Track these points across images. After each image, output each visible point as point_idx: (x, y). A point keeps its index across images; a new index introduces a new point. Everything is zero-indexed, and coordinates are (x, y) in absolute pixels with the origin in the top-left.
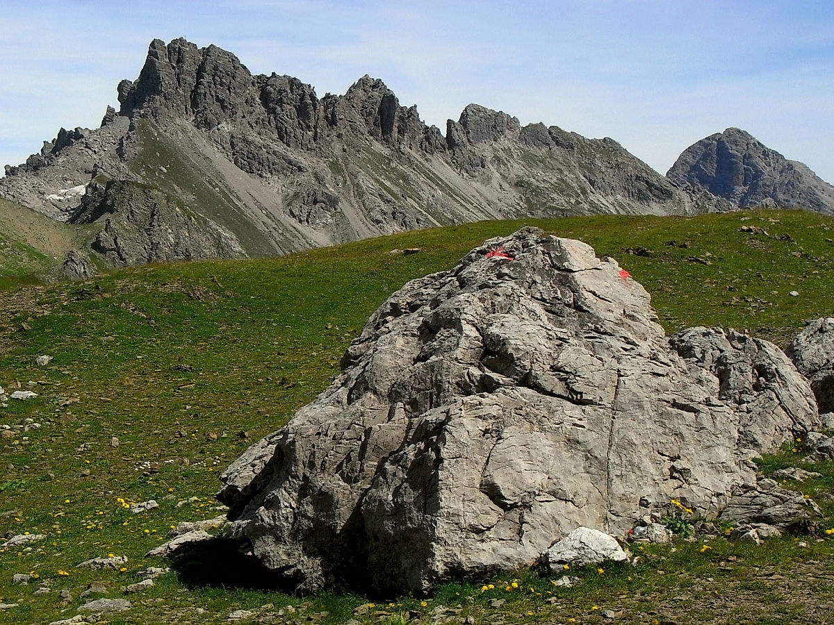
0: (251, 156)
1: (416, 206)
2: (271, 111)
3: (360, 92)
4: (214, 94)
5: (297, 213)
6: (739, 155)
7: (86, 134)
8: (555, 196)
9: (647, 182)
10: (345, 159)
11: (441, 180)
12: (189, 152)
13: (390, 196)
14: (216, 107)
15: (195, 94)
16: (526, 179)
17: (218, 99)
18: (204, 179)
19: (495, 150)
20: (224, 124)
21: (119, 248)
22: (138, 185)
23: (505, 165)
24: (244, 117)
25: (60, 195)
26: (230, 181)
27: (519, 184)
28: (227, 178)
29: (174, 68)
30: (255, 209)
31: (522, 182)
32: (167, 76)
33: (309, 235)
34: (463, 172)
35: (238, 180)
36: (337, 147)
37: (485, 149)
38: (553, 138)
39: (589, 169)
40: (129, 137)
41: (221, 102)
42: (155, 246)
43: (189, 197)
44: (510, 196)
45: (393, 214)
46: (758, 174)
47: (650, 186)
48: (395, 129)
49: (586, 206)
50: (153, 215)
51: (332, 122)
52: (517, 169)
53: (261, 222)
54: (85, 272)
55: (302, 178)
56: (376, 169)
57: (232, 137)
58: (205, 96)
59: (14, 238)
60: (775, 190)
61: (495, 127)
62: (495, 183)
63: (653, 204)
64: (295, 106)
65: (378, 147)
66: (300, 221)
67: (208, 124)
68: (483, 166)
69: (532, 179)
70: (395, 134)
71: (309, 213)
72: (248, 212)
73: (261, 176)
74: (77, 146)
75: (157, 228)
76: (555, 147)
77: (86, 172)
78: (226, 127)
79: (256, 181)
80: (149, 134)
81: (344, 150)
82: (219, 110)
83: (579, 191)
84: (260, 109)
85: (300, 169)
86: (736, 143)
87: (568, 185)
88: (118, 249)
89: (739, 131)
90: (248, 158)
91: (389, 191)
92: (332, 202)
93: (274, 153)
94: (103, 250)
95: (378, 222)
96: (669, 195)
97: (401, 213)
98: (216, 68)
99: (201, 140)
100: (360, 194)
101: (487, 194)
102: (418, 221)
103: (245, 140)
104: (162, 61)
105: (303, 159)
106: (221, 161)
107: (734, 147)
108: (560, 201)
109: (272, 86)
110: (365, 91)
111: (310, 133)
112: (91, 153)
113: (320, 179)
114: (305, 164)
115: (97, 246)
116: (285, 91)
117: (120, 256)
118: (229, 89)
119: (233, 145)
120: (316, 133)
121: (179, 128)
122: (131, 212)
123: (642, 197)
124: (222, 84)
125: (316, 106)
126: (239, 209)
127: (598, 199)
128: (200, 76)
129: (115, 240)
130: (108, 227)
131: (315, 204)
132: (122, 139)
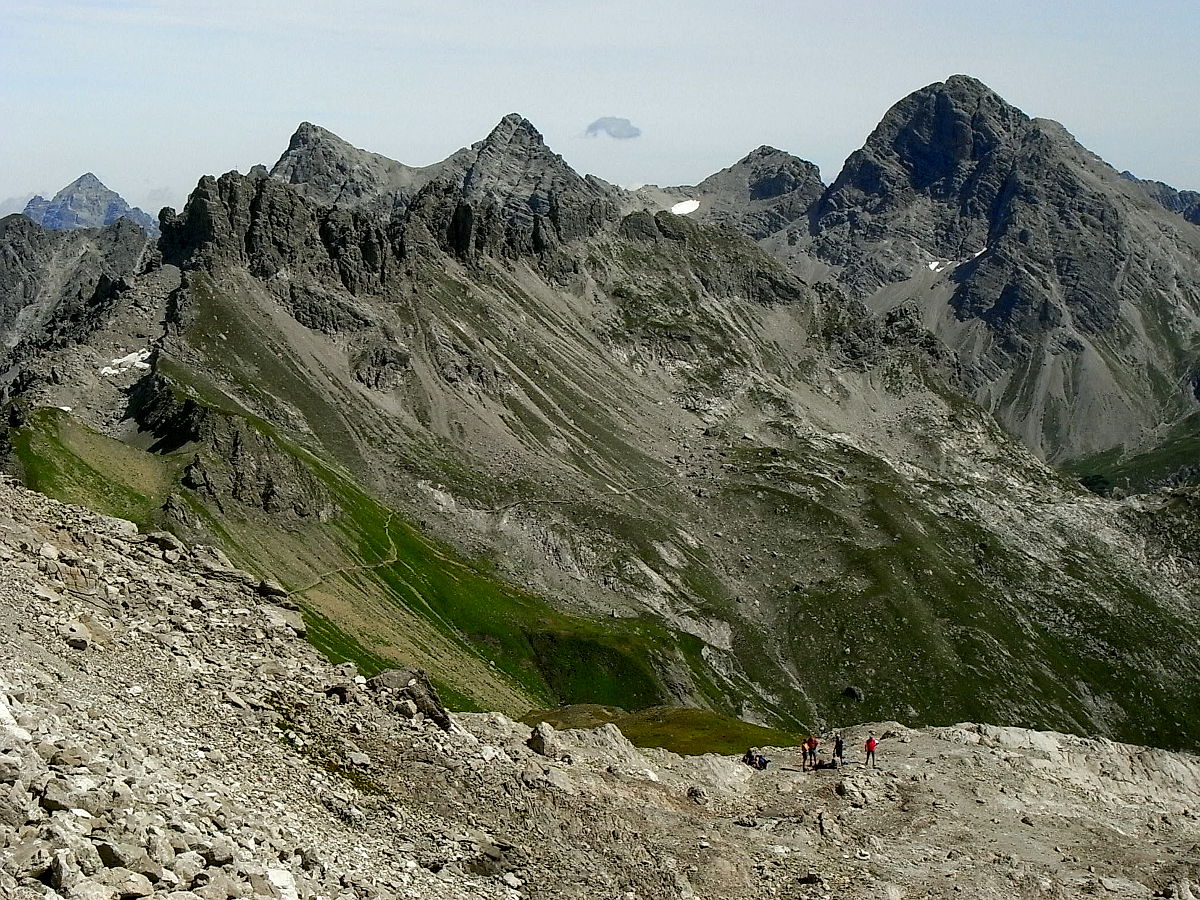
0: (313, 310)
1: (494, 349)
2: (334, 253)
3: (432, 198)
4: (270, 235)
5: (364, 376)
6: (966, 114)
7: (132, 284)
8: (658, 307)
9: (770, 279)
10: (415, 302)
11: (525, 296)
12: (247, 310)
13: (465, 347)
14: (273, 251)
15: (250, 237)
16: (625, 286)
17: (275, 242)
18: (265, 344)
19: (591, 248)
20: (283, 271)
21: (208, 483)
22: (220, 413)
23: (602, 268)
24: (304, 262)
25: (114, 368)
26: (293, 343)
27: (618, 293)
28: (289, 338)
29: (226, 207)
30: (320, 374)
31: (621, 290)
32: (218, 218)
33: (378, 402)
34: (553, 280)
35: (303, 340)
36: (406, 287)
37: (578, 249)
38: (661, 229)
39: (701, 265)
40: (182, 297)
41: (279, 245)
42: (239, 476)
43: (251, 370)
44: (606, 310)
45: (469, 368)
46: (993, 142)
47: (774, 284)
48: (472, 244)
49: (695, 318)
50: (236, 444)
51: (400, 254)
52: (616, 273)
53: (328, 393)
54: (184, 518)
55: (370, 333)
56: (448, 309)
58: (261, 239)
60: (1014, 167)
61: (590, 218)
62: (589, 293)
63: (776, 306)
64: (360, 245)
65: (454, 269)
66: (369, 386)
67: (266, 273)
68: (576, 272)
69: (633, 286)
70: (472, 249)
71: (378, 375)
72: (313, 381)
73: (325, 332)
74: (125, 304)
75: (240, 457)
76: (662, 239)
77: (138, 336)
78: (285, 275)
79: (320, 338)
80: (202, 291)
81: (415, 291)
82: (276, 254)
83: (688, 297)
84: (321, 250)
85: (367, 324)
86: (962, 98)
87: (675, 290)
89: (967, 80)
90: (311, 312)
92: (403, 360)
93: (339, 304)
94: (193, 486)
95: (451, 380)
96: (796, 294)
97: (476, 366)
98: (272, 206)
99: (257, 289)
100: (433, 346)
101: (580, 309)
102: (496, 374)
103: (307, 292)
104: (214, 202)
105: (365, 307)
106: (281, 315)
107: (960, 104)
108: (664, 313)
109: (334, 221)
110: (437, 197)
111: (376, 275)
112: (141, 312)
113: (388, 335)
114: (372, 316)
115: (188, 482)
116: (348, 229)
117: (210, 492)
118: (287, 229)
119: (293, 298)
120: (383, 273)
121: (234, 279)
122: (216, 441)
123: (763, 298)
124: (279, 224)
125: (381, 243)
126: (304, 378)
127: (711, 304)
128: (255, 216)
129: (204, 474)
130: (196, 463)
131: (384, 364)
132: (173, 296)
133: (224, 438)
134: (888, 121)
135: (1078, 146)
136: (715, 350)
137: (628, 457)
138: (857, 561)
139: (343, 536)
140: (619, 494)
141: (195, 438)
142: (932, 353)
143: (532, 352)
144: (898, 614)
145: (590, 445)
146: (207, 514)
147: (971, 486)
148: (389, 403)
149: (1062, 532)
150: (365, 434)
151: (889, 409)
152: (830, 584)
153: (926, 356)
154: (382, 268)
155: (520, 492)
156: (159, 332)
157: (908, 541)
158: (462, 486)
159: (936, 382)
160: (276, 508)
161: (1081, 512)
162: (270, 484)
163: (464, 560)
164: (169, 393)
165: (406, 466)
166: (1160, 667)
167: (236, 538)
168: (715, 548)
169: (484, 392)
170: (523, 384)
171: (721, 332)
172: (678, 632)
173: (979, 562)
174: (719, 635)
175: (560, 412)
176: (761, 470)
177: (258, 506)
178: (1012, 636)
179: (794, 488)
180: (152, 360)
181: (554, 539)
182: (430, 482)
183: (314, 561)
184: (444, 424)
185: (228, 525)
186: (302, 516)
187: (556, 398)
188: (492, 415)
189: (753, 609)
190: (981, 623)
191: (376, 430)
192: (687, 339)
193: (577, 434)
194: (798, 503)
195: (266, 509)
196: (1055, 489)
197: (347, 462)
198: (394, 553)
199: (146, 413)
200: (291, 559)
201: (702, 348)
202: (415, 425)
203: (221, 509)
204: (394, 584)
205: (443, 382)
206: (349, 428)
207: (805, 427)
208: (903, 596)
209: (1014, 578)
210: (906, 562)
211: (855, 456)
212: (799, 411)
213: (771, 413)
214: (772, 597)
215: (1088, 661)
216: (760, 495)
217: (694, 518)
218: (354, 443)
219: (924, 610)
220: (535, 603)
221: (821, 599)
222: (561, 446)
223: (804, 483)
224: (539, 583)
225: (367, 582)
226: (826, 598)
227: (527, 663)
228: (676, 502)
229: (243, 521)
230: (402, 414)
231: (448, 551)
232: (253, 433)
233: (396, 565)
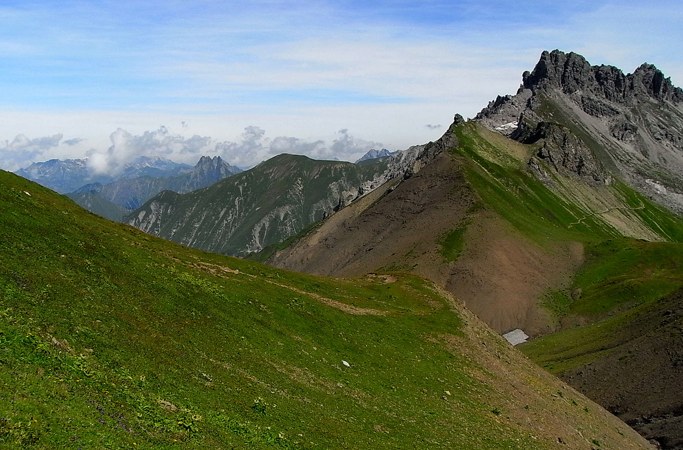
0: (592, 107)
1: (676, 130)
2: (601, 84)
3: (642, 71)
4: (572, 76)
5: (616, 134)
7: (511, 98)
10: (639, 107)
12: (562, 106)
13: (664, 126)
14: (574, 83)
15: (564, 76)
17: (575, 79)
18: (570, 119)
20: (578, 91)
22: (557, 125)
24: (588, 87)
25: (502, 128)
26: (583, 119)
28: (581, 118)
30: (596, 133)
32: (550, 68)
33: (623, 146)
35: (587, 119)
36: (635, 101)
40: (533, 99)
41: (576, 80)
42: (567, 155)
45: (666, 135)
48: (661, 90)
50: (565, 140)
51: (632, 87)
53: (600, 141)
54: (539, 169)
55: (619, 117)
56: (654, 111)
57: (582, 97)
58: (568, 77)
59: (502, 151)
64: (614, 81)
65: (652, 99)
66: (618, 139)
67: (570, 92)
70: (661, 93)
71: (623, 135)
72: (592, 135)
73: (597, 117)
74: (507, 104)
75: (567, 146)
77: (512, 116)
78: (579, 93)
79: (594, 119)
80: (542, 97)
81: (639, 102)
82: (576, 84)
84: (596, 83)
85: (618, 113)
88: (550, 157)
90: (591, 107)
91: (663, 123)
92: (634, 129)
93: (604, 105)
94: (543, 157)
95: (658, 139)
97: (670, 134)
98: (574, 63)
99: (566, 98)
100: (648, 125)
102: (679, 139)
103: (589, 99)
104: (548, 61)
105: (616, 106)
106: (578, 110)
109: (602, 71)
110: (645, 71)
111: (621, 94)
112: (514, 107)
113: (628, 118)
114: (620, 110)
115: (540, 155)
116: (609, 73)
117: (551, 160)
118: (580, 73)
119: (583, 101)
120: (624, 94)
121: (556, 93)
122: (554, 138)
124: (577, 71)
125: (624, 80)
126: (588, 133)
128: (566, 68)
129: (549, 152)
130: (545, 146)
131: (626, 130)
132: (529, 100)
133: (559, 136)
139: (617, 192)
141: (544, 137)
146: (550, 171)
148: (629, 147)
150: (618, 159)
154: (624, 91)
158: (670, 183)
160: (585, 173)
162: (581, 161)
165: (639, 172)
167: (565, 184)
169: (674, 146)
177: (575, 172)
182: (652, 180)
183: (604, 201)
184: (656, 157)
185: (560, 178)
186: (597, 180)
188: (679, 155)
191: (624, 157)
195: (579, 174)
198: (642, 205)
200: (593, 198)
202: (642, 157)
203: (557, 169)
204: (645, 218)
205: (654, 140)
206: (610, 155)
218: (613, 162)
225: (631, 215)
229: (568, 177)
230: (635, 152)
231: (666, 210)
232: (573, 136)
233: (644, 210)
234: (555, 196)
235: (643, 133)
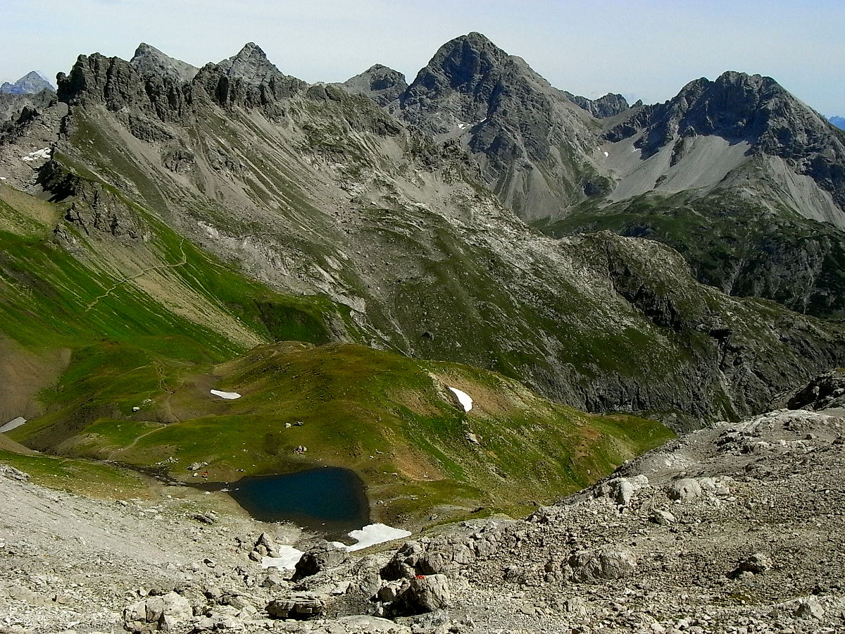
0: (141, 129)
1: (240, 154)
2: (153, 99)
3: (207, 73)
4: (118, 88)
5: (169, 165)
6: (477, 52)
7: (41, 113)
8: (327, 135)
9: (385, 123)
10: (197, 127)
11: (257, 127)
12: (104, 128)
13: (224, 151)
14: (119, 97)
15: (106, 89)
16: (309, 124)
17: (120, 92)
18: (115, 146)
19: (292, 103)
20: (125, 108)
23: (297, 114)
24: (136, 103)
25: (30, 157)
26: (130, 147)
27: (306, 128)
28: (128, 144)
29: (93, 72)
30: (145, 164)
31: (307, 126)
32: (89, 78)
33: (176, 179)
34: (271, 120)
35: (134, 144)
36: (193, 119)
37: (285, 104)
38: (328, 95)
39: (349, 115)
40: (69, 120)
41: (123, 93)
42: (98, 215)
43: (107, 160)
44: (299, 136)
45: (226, 162)
46: (490, 66)
47: (387, 126)
48: (228, 98)
49: (346, 142)
50: (96, 198)
51: (189, 101)
52: (305, 117)
53: (150, 174)
54: (66, 237)
55: (172, 143)
56: (215, 131)
58: (113, 90)
59: (27, 216)
60: (500, 78)
61: (291, 88)
62: (290, 126)
63: (387, 137)
64: (167, 95)
65: (218, 111)
66: (172, 171)
67: (115, 109)
68: (284, 116)
69: (313, 124)
70: (228, 101)
71: (177, 165)
72: (141, 167)
73: (148, 141)
74: (37, 123)
75: (98, 205)
76: (329, 101)
77: (44, 140)
78: (126, 110)
79: (145, 145)
80: (80, 117)
81: (197, 121)
82: (121, 99)
83: (342, 131)
84: (146, 97)
85: (171, 137)
86: (476, 43)
87: (335, 127)
88: (79, 219)
89: (478, 35)
92: (190, 157)
93: (155, 127)
94: (72, 220)
95: (217, 169)
96: (398, 131)
97: (230, 162)
98: (118, 72)
99: (111, 117)
100: (207, 151)
101: (285, 135)
102: (241, 166)
103: (138, 119)
104: (86, 69)
105: (170, 128)
106: (124, 132)
107: (474, 46)
108: (330, 139)
109: (153, 82)
110: (210, 72)
111: (176, 112)
112: (46, 127)
113: (182, 144)
114: (173, 133)
115: (68, 218)
116: (161, 86)
117: (81, 223)
118: (127, 85)
119: (130, 122)
120: (180, 111)
121: (97, 111)
122: (84, 196)
123: (381, 133)
124: (123, 82)
125: (179, 95)
126: (136, 165)
127: (354, 135)
128: (109, 77)
129: (78, 213)
130: (73, 207)
131: (180, 159)
132: (64, 119)
133: (89, 194)
134: (439, 54)
135: (531, 70)
136: (357, 158)
137: (311, 212)
138: (430, 267)
139: (156, 249)
140: (305, 231)
141: (73, 194)
142: (467, 163)
143: (260, 156)
144: (451, 295)
145: (291, 205)
146: (79, 236)
147: (486, 231)
148: (183, 180)
149: (531, 255)
150: (169, 197)
151: (444, 191)
152: (416, 279)
153: (463, 164)
154: (179, 108)
155: (253, 228)
156: (55, 138)
157: (456, 257)
158: (223, 225)
159: (468, 178)
160: (119, 233)
161: (542, 245)
162: (115, 220)
163: (223, 264)
164: (60, 170)
165: (192, 213)
166: (580, 323)
167: (96, 249)
168: (357, 260)
169: (234, 175)
170: (255, 172)
171: (359, 149)
172: (337, 303)
173: (491, 269)
174: (359, 305)
175: (275, 188)
176: (380, 220)
177: (109, 232)
178: (507, 306)
179: (397, 230)
180: (51, 154)
181: (271, 253)
182: (205, 222)
183: (141, 263)
184: (213, 192)
185: (91, 241)
186: (134, 238)
187: (273, 180)
188: (239, 188)
189: (376, 292)
190: (492, 300)
191: (176, 194)
192: (342, 152)
193: (284, 199)
194: (399, 237)
195: (113, 234)
196: (528, 233)
197: (159, 211)
198: (184, 259)
199: (48, 181)
200: (127, 261)
201: (350, 157)
202: (197, 192)
203: (87, 233)
204: (184, 275)
205: (212, 170)
206: (161, 193)
207: (402, 199)
208: (453, 285)
209: (508, 277)
210: (455, 268)
211: (428, 214)
212: (399, 191)
213: (385, 191)
214: (386, 285)
215: (544, 319)
216: (380, 233)
217: (345, 244)
218: (163, 201)
219: (465, 293)
220: (261, 287)
221: (412, 287)
222: (276, 205)
223: (403, 227)
224: (263, 277)
225: (169, 274)
226: (414, 286)
227: (256, 319)
228: (336, 236)
230: (190, 186)
231: (215, 259)
232: (106, 192)
233: (186, 266)
234: (83, 267)
235: (200, 161)
